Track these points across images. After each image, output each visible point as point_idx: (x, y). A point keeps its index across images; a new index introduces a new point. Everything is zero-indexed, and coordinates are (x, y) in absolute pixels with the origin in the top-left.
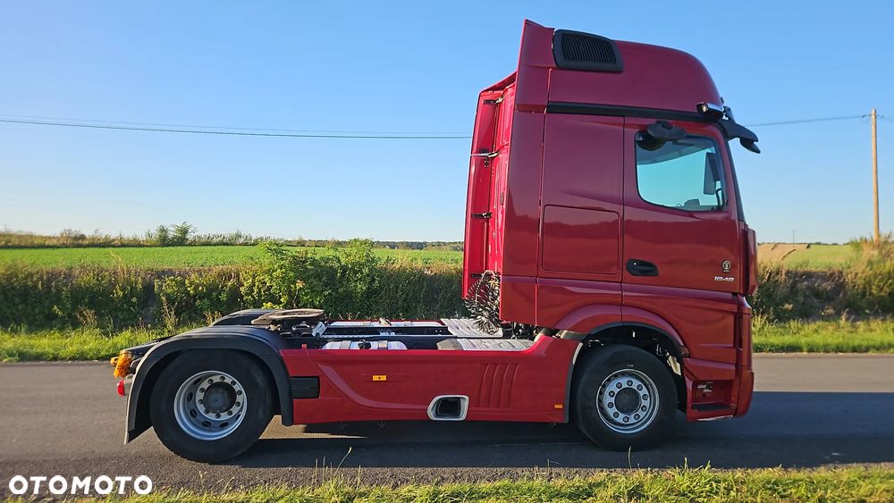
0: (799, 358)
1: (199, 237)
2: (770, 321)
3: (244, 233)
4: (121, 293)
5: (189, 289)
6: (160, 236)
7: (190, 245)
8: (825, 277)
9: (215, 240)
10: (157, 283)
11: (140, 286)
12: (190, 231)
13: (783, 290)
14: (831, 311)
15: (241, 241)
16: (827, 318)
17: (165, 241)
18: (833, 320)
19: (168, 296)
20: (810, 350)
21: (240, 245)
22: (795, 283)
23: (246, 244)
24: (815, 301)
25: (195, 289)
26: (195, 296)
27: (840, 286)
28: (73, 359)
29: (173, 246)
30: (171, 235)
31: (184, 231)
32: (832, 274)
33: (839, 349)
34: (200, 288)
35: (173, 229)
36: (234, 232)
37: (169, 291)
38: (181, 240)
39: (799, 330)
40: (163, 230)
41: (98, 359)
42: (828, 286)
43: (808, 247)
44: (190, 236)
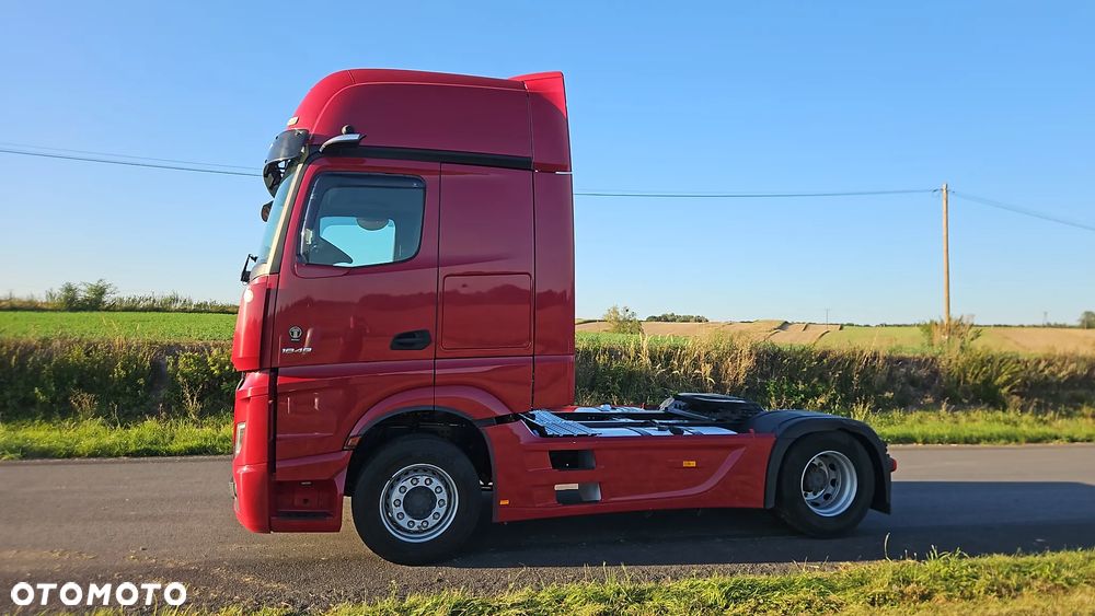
0: (916, 449)
1: (121, 300)
2: (874, 410)
3: (183, 295)
4: (123, 373)
5: (213, 368)
6: (66, 298)
7: (108, 309)
8: (919, 363)
9: (142, 304)
10: (169, 359)
11: (148, 363)
12: (108, 291)
13: (881, 378)
14: (930, 400)
15: (178, 305)
16: (926, 408)
17: (72, 304)
18: (932, 410)
19: (185, 375)
20: (925, 442)
21: (176, 311)
22: (891, 369)
23: (184, 310)
24: (912, 389)
25: (221, 368)
26: (220, 377)
27: (936, 373)
28: (93, 455)
29: (85, 310)
30: (81, 295)
31: (101, 292)
32: (927, 360)
33: (952, 440)
34: (227, 368)
35: (84, 288)
36: (168, 294)
37: (187, 370)
38: (95, 303)
39: (903, 420)
40: (69, 289)
41: (127, 455)
42: (923, 373)
43: (841, 329)
44: (108, 299)
